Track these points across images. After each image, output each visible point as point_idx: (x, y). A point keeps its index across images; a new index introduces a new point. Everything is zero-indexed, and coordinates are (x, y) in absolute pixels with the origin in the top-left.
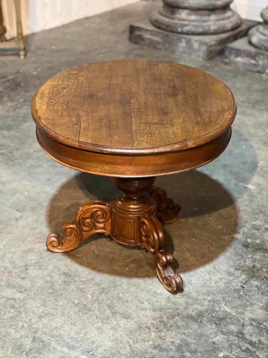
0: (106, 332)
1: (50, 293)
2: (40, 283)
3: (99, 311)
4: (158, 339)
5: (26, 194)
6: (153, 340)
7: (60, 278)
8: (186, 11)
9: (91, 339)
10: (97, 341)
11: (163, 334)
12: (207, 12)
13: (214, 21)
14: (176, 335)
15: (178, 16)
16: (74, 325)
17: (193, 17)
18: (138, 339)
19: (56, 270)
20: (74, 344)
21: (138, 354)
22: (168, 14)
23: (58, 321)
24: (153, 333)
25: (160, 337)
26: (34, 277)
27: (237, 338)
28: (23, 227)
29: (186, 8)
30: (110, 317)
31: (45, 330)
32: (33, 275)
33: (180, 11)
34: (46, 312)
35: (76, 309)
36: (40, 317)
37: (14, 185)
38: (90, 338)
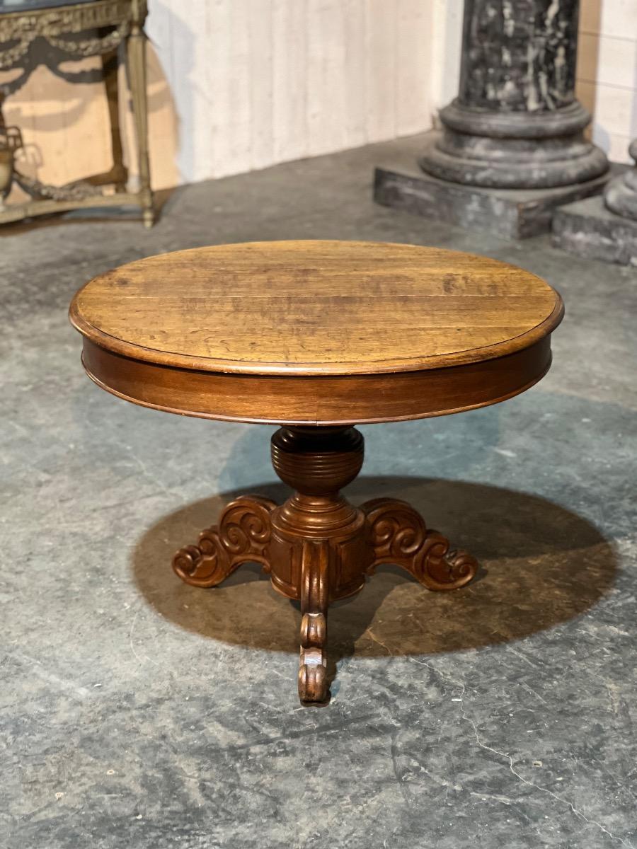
0: (137, 657)
1: (59, 597)
2: (47, 581)
3: (135, 626)
4: (226, 673)
5: (72, 446)
6: (216, 673)
7: (85, 576)
8: (485, 142)
9: (107, 666)
10: (116, 668)
11: (238, 666)
12: (526, 144)
13: (542, 161)
14: (261, 669)
15: (468, 150)
16: (84, 644)
17: (498, 154)
18: (190, 669)
19: (82, 564)
20: (73, 671)
21: (180, 691)
22: (451, 147)
23: (57, 638)
24: (220, 664)
25: (231, 670)
26: (38, 572)
27: (371, 678)
28: (46, 498)
29: (483, 135)
30: (154, 637)
31: (29, 648)
32: (37, 569)
33: (474, 140)
34: (41, 623)
35: (96, 623)
36: (28, 630)
37: (54, 432)
38: (106, 664)
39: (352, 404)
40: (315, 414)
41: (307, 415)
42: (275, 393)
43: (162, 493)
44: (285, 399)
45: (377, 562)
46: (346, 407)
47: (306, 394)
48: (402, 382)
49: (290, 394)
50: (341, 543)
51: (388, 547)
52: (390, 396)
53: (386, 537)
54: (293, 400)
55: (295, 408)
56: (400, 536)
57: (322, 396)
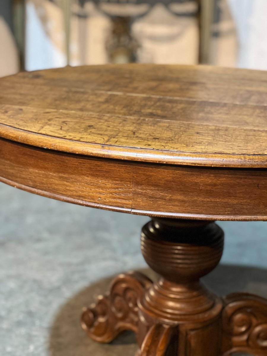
19: (23, 306)
39: (168, 196)
40: (131, 202)
41: (124, 201)
42: (93, 175)
44: (101, 182)
45: (234, 349)
46: (162, 198)
47: (122, 179)
48: (223, 179)
49: (104, 177)
50: (193, 330)
51: (245, 337)
52: (209, 193)
53: (243, 329)
54: (109, 184)
55: (111, 193)
56: (258, 329)
57: (138, 184)
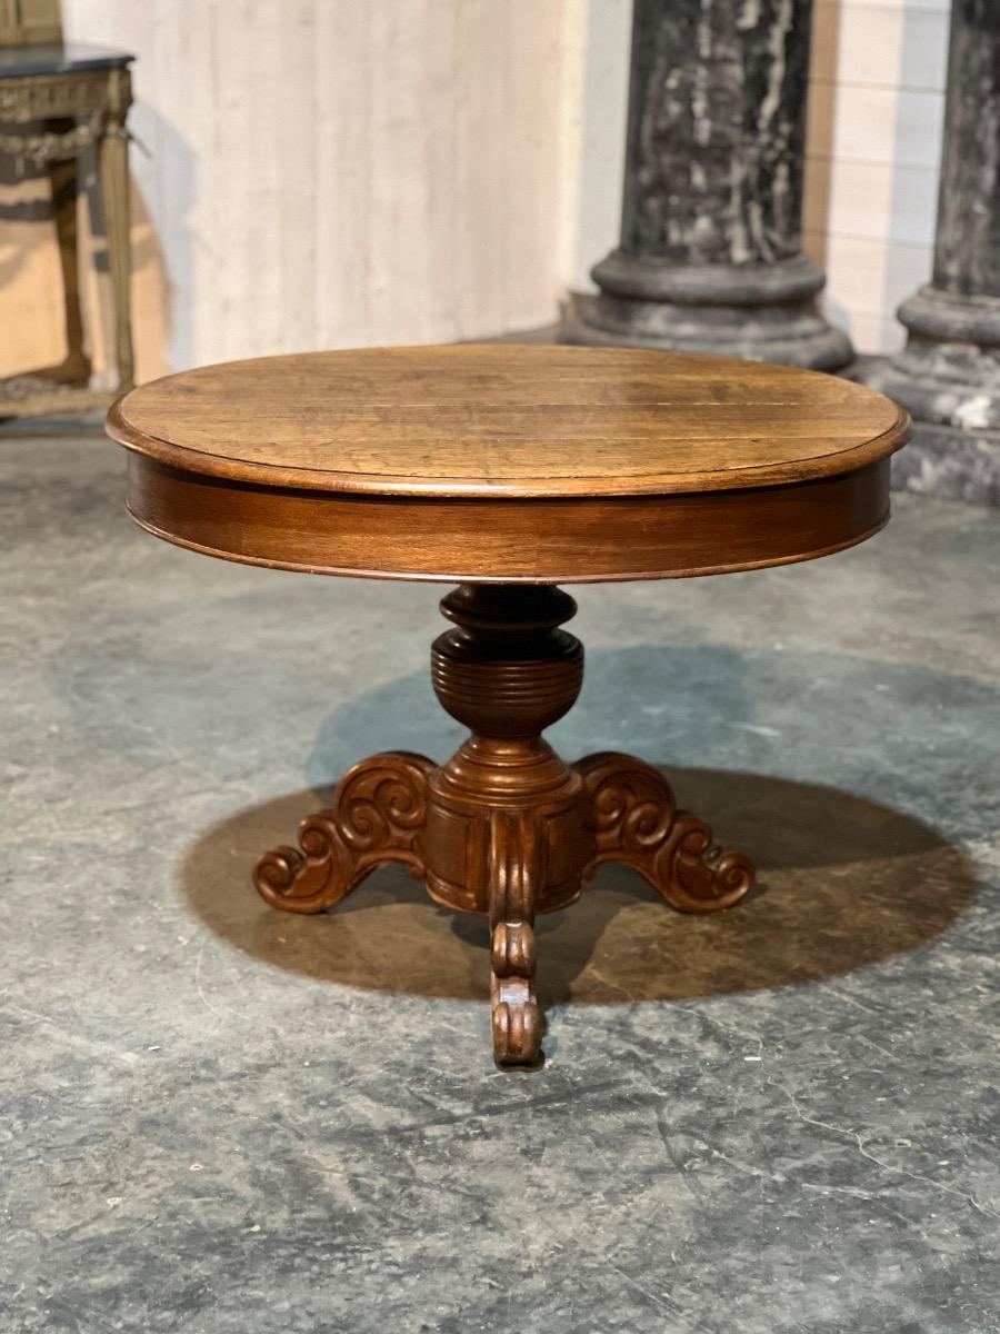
0: (213, 1009)
1: (67, 930)
2: (43, 909)
3: (202, 968)
4: (365, 1028)
5: (55, 729)
6: (348, 1029)
7: (106, 901)
8: (665, 310)
9: (163, 1023)
10: (180, 1025)
11: (381, 1019)
12: (731, 314)
13: (756, 341)
14: (422, 1022)
15: (639, 325)
16: (120, 994)
17: (687, 329)
18: (304, 1024)
19: (99, 886)
20: (108, 1030)
21: (292, 1055)
22: (612, 322)
23: (73, 985)
24: (352, 1017)
25: (374, 1025)
26: (27, 897)
27: (605, 1032)
28: (22, 797)
29: (663, 300)
30: (236, 983)
31: (29, 1000)
32: (26, 893)
33: (648, 309)
34: (44, 966)
35: (136, 965)
36: (22, 977)
37: (22, 710)
38: (161, 1020)
39: (593, 549)
40: (533, 566)
41: (521, 566)
42: (467, 530)
43: (214, 790)
44: (484, 539)
45: (599, 858)
46: (582, 554)
47: (518, 531)
48: (673, 513)
49: (489, 531)
50: (549, 817)
51: (615, 833)
52: (655, 536)
53: (615, 815)
54: (496, 539)
55: (500, 556)
56: (635, 815)
57: (544, 534)
